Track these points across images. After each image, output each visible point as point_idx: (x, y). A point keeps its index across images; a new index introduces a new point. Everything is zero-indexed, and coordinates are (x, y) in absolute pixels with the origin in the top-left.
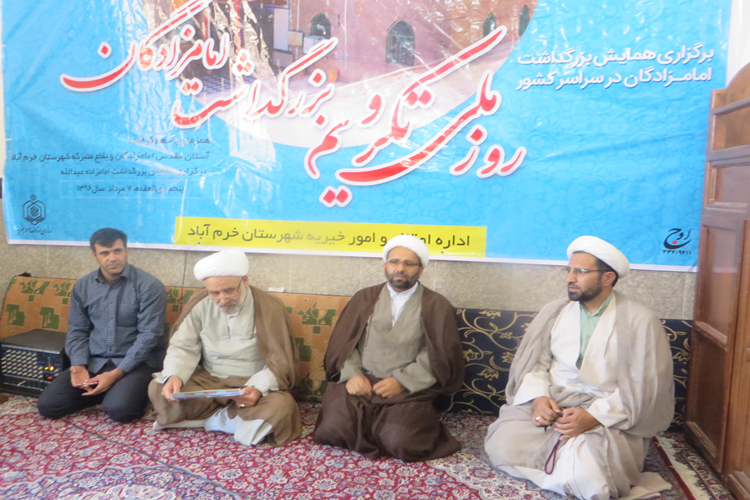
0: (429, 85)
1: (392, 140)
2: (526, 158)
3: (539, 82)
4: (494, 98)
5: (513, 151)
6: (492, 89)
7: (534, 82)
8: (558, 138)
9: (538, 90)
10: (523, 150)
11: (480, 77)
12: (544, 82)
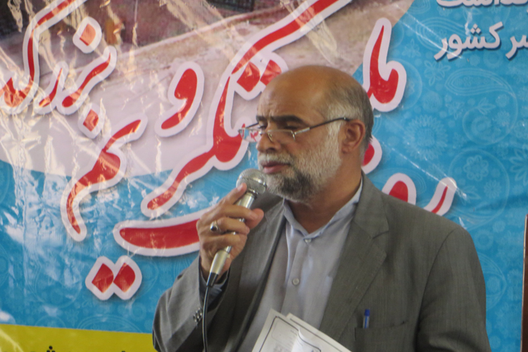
0: (278, 51)
1: (214, 162)
2: (457, 201)
3: (475, 44)
4: (394, 75)
5: (432, 186)
6: (389, 58)
7: (467, 44)
8: (511, 159)
9: (475, 59)
10: (450, 184)
11: (369, 33)
12: (483, 44)
